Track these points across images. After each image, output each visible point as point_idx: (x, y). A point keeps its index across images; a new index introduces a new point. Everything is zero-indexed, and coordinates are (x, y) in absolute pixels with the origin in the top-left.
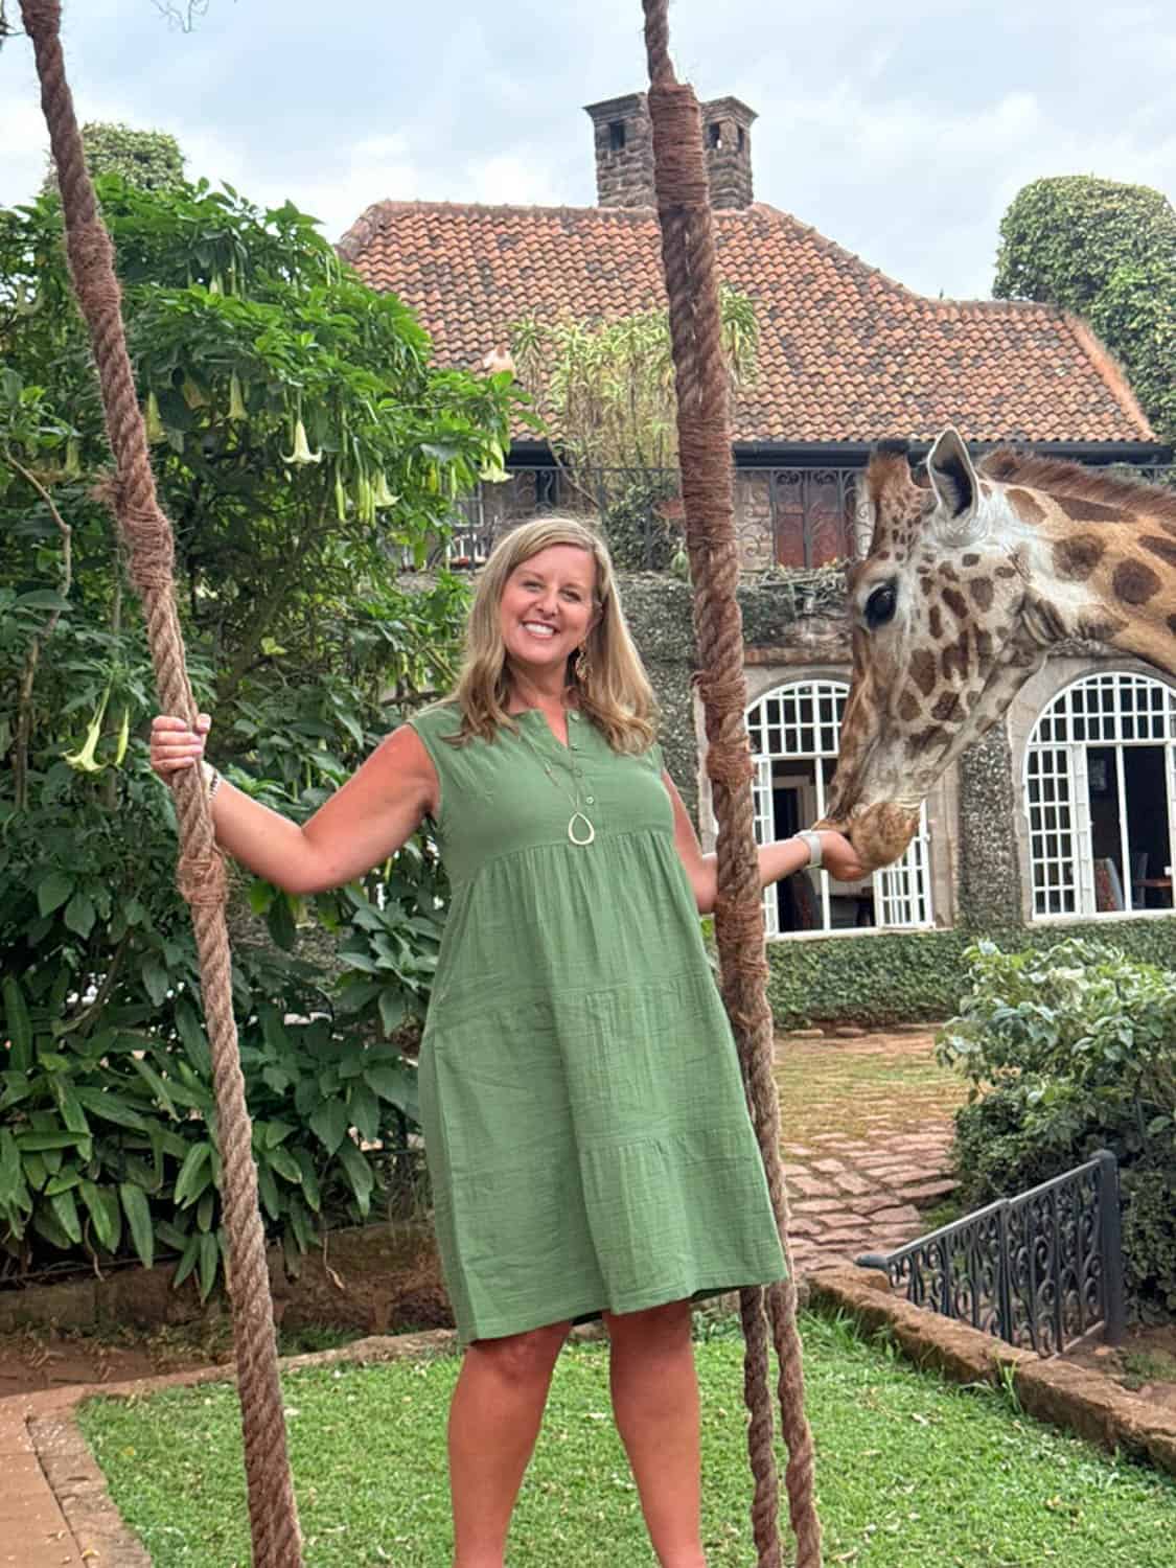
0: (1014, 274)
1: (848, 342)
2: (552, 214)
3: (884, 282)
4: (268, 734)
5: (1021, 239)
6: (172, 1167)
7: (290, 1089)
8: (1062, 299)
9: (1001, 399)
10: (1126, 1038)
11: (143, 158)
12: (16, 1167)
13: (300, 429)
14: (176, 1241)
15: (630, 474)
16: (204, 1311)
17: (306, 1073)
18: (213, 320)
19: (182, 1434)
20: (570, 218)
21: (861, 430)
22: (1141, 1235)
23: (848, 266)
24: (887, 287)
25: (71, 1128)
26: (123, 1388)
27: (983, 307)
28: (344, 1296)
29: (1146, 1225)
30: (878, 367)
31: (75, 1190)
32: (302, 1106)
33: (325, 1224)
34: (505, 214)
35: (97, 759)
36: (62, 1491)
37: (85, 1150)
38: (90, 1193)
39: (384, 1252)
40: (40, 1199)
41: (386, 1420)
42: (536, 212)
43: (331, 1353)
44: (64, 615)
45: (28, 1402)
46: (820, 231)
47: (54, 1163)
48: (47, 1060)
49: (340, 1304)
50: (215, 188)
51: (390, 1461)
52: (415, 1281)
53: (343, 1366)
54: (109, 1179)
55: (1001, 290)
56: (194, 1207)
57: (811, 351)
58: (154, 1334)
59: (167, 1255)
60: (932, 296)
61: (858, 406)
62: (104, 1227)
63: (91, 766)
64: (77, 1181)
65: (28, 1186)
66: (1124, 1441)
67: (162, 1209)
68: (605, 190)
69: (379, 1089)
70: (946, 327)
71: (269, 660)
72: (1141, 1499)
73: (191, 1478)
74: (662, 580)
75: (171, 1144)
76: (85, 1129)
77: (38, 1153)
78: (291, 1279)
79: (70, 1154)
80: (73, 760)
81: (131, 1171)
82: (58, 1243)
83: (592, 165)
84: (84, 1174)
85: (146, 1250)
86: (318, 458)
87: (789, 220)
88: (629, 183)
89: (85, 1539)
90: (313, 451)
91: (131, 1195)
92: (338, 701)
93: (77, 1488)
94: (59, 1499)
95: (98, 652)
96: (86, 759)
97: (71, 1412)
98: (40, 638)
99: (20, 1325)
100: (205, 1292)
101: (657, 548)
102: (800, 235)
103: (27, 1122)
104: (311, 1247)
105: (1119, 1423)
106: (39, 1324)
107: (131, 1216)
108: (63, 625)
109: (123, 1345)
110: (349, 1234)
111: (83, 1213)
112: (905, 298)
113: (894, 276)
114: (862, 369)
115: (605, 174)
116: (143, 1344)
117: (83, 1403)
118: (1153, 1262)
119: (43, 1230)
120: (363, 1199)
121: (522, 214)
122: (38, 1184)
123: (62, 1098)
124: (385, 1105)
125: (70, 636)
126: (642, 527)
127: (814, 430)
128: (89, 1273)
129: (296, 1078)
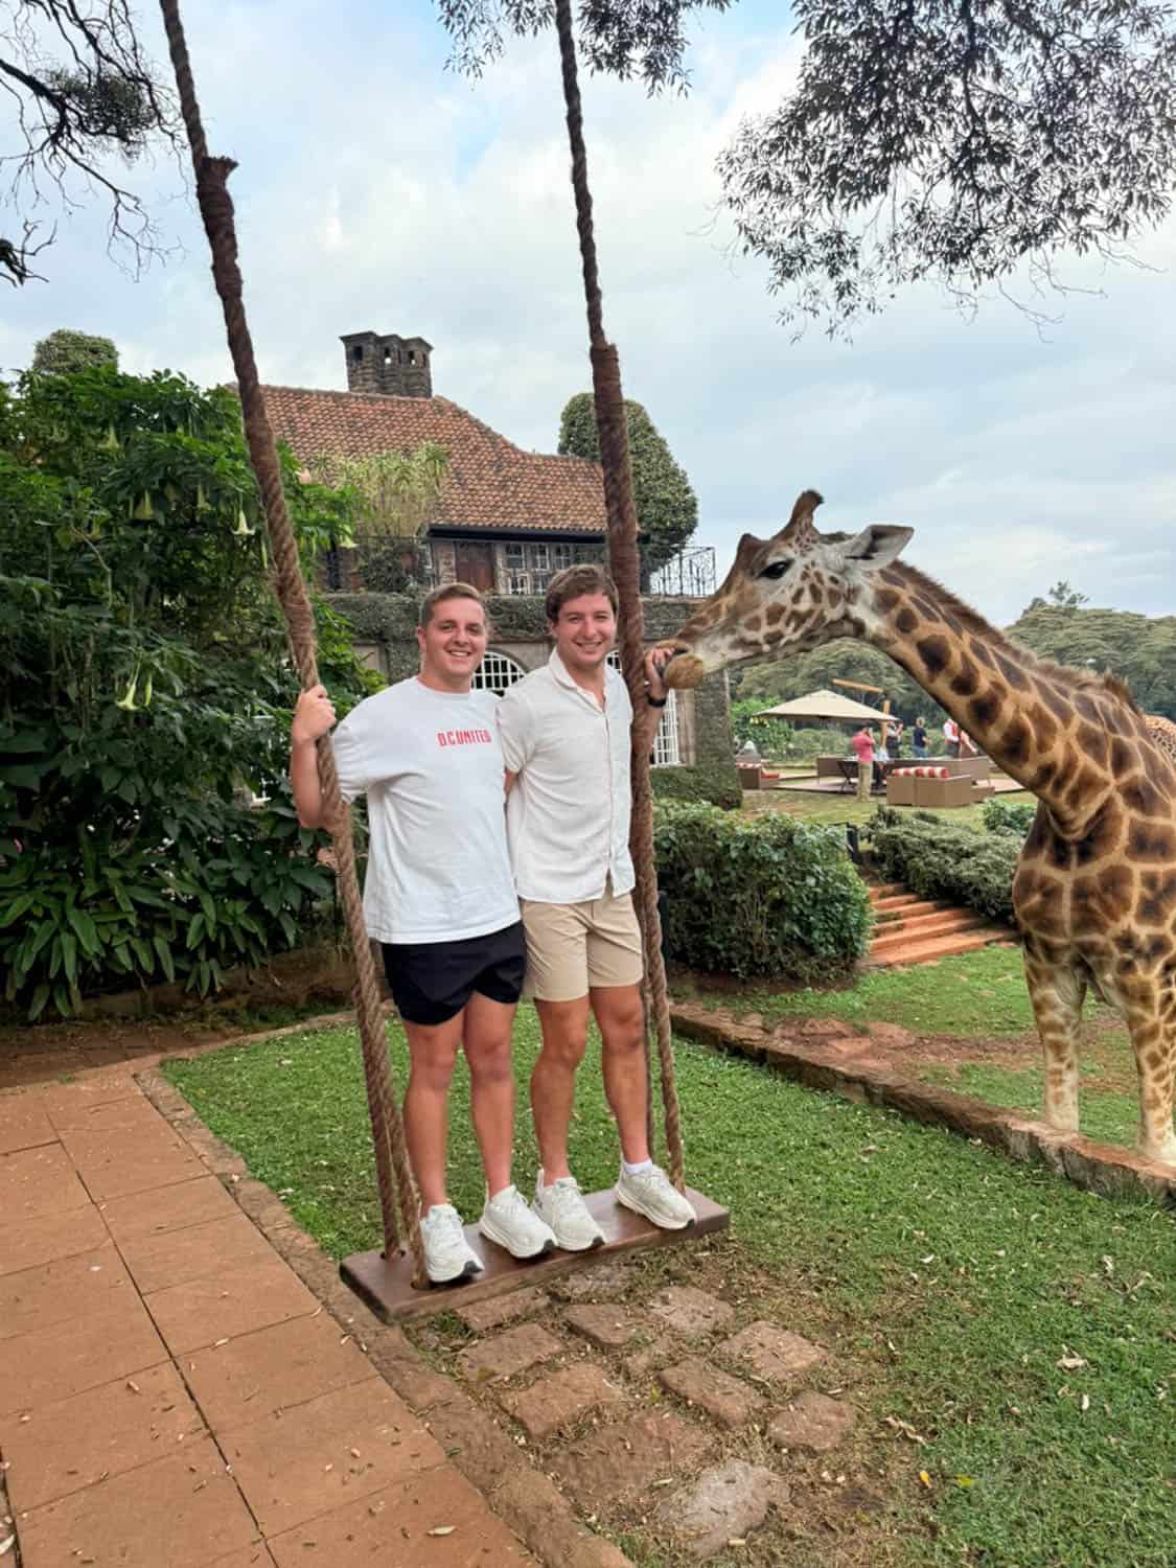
0: (569, 442)
1: (488, 473)
2: (327, 394)
3: (505, 442)
4: (224, 686)
5: (573, 424)
6: (182, 928)
7: (249, 883)
8: (594, 457)
9: (566, 507)
10: (672, 836)
11: (94, 352)
12: (93, 932)
13: (242, 516)
14: (185, 966)
15: (381, 540)
16: (202, 1003)
17: (256, 873)
18: (187, 453)
19: (228, 1079)
20: (336, 396)
21: (496, 520)
22: (677, 930)
23: (485, 432)
24: (508, 446)
25: (123, 907)
26: (184, 1054)
27: (554, 458)
28: (281, 990)
29: (680, 925)
30: (503, 486)
31: (128, 943)
32: (256, 890)
33: (268, 952)
34: (300, 394)
35: (135, 702)
36: (171, 1117)
37: (133, 921)
38: (136, 944)
39: (302, 965)
40: (109, 948)
41: (343, 1063)
42: (319, 393)
43: (299, 1027)
44: (109, 620)
45: (130, 1066)
46: (471, 413)
47: (115, 929)
48: (107, 871)
49: (279, 994)
50: (174, 375)
51: (353, 1086)
52: (318, 980)
53: (307, 1033)
54: (147, 936)
55: (562, 449)
56: (196, 950)
57: (469, 476)
58: (177, 1017)
59: (181, 975)
60: (528, 450)
61: (496, 507)
62: (146, 961)
63: (132, 707)
64: (128, 937)
65: (102, 942)
66: (727, 1044)
67: (177, 949)
68: (352, 383)
69: (299, 880)
70: (537, 467)
71: (216, 643)
72: (744, 1074)
73: (243, 1105)
74: (401, 597)
75: (180, 914)
76: (131, 908)
77: (104, 924)
78: (251, 983)
79: (123, 924)
80: (121, 704)
81: (158, 930)
82: (118, 971)
83: (344, 370)
84: (131, 933)
85: (170, 973)
86: (253, 532)
87: (453, 405)
88: (365, 380)
89: (196, 1146)
90: (249, 526)
91: (161, 945)
92: (263, 668)
93: (179, 1115)
94: (171, 1122)
95: (125, 640)
96: (128, 703)
97: (157, 1070)
98: (95, 633)
99: (99, 1017)
100: (204, 993)
101: (398, 581)
102: (460, 414)
103: (97, 906)
104: (262, 965)
105: (724, 1036)
106: (110, 1016)
107: (161, 955)
108: (106, 626)
109: (160, 1024)
110: (283, 957)
111: (133, 954)
112: (516, 451)
113: (510, 439)
114: (496, 488)
115: (352, 374)
116: (170, 1023)
117: (162, 1064)
118: (683, 944)
119: (110, 965)
120: (291, 938)
121: (310, 393)
122: (107, 941)
123: (117, 893)
124: (303, 888)
125: (112, 632)
126: (390, 569)
127: (474, 520)
128: (139, 987)
129: (252, 875)
